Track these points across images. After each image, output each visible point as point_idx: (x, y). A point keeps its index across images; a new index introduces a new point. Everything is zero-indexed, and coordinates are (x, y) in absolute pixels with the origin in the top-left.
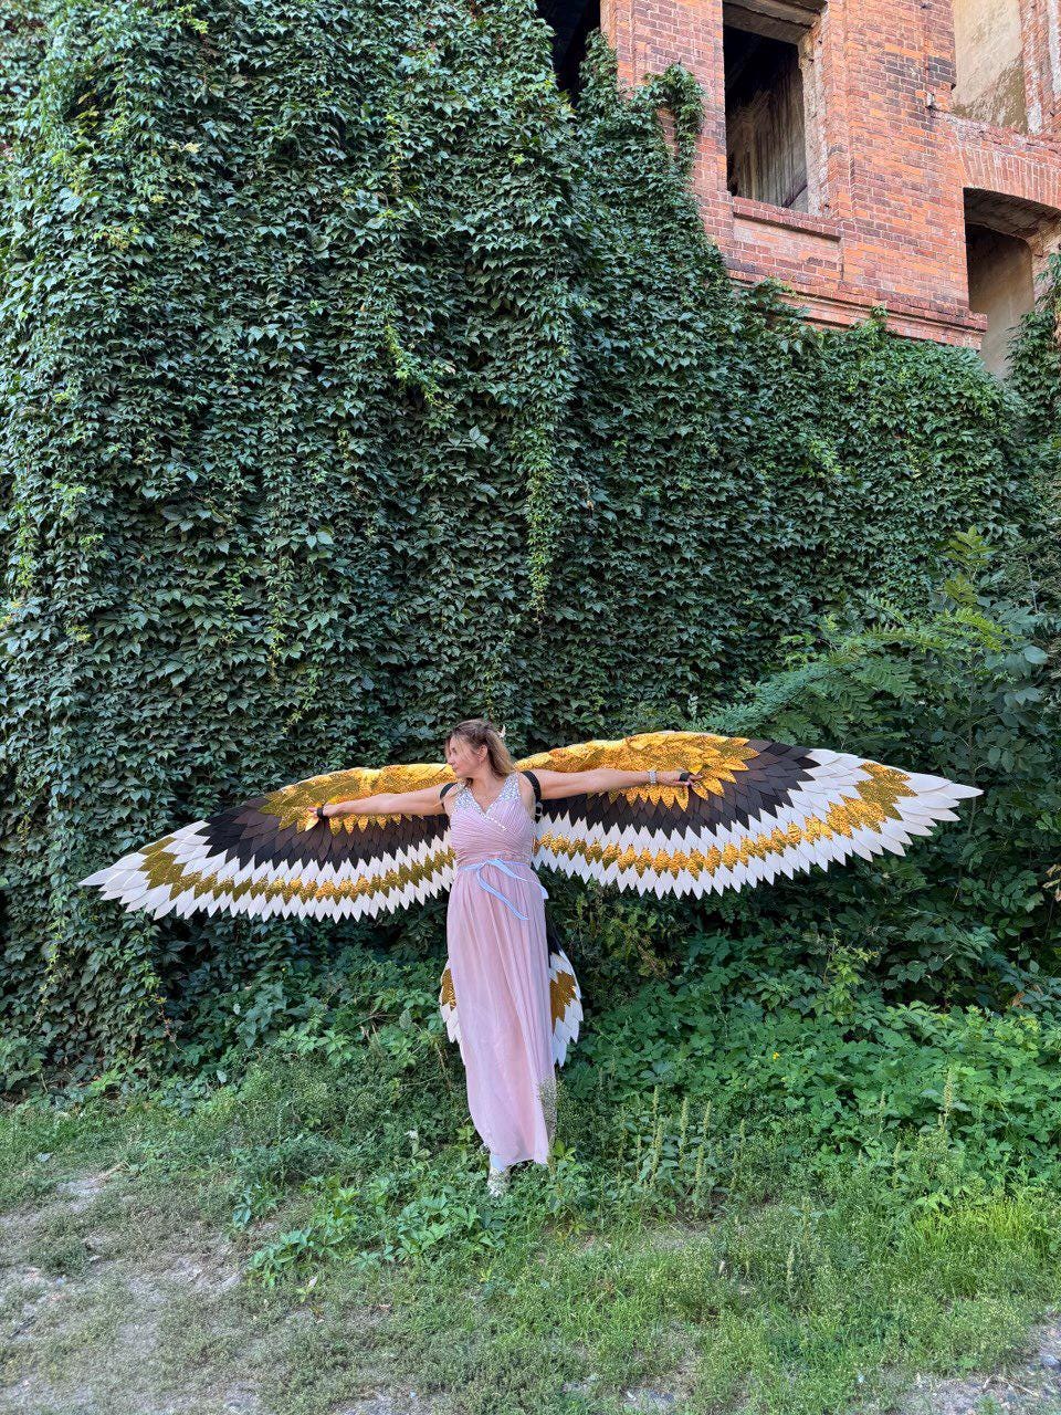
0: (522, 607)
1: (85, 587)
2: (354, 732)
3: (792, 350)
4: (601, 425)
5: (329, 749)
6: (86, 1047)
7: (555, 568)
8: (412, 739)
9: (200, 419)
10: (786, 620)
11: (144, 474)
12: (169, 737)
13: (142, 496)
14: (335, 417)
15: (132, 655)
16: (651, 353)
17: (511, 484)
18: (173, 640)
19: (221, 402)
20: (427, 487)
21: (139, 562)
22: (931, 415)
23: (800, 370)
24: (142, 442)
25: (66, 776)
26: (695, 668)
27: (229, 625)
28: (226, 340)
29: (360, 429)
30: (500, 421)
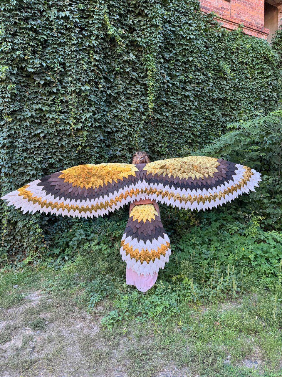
0: (146, 113)
1: (9, 102)
2: (98, 153)
3: (219, 36)
4: (167, 55)
5: (90, 158)
6: (19, 250)
7: (155, 101)
8: (114, 155)
9: (44, 44)
10: (216, 120)
11: (28, 63)
12: (40, 153)
13: (27, 70)
14: (89, 46)
15: (26, 125)
16: (182, 33)
17: (142, 72)
18: (39, 121)
19: (51, 38)
20: (117, 72)
21: (27, 94)
22: (255, 59)
23: (220, 42)
24: (26, 51)
25: (7, 166)
26: (193, 134)
27: (57, 117)
28: (52, 16)
29: (97, 51)
30: (139, 51)
